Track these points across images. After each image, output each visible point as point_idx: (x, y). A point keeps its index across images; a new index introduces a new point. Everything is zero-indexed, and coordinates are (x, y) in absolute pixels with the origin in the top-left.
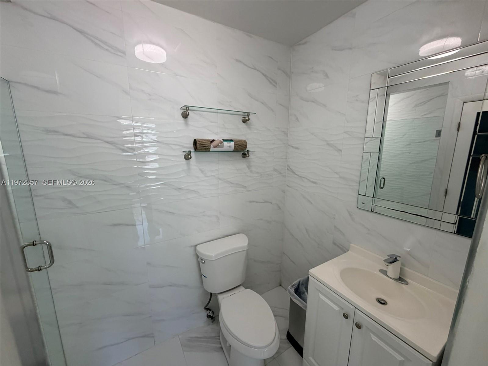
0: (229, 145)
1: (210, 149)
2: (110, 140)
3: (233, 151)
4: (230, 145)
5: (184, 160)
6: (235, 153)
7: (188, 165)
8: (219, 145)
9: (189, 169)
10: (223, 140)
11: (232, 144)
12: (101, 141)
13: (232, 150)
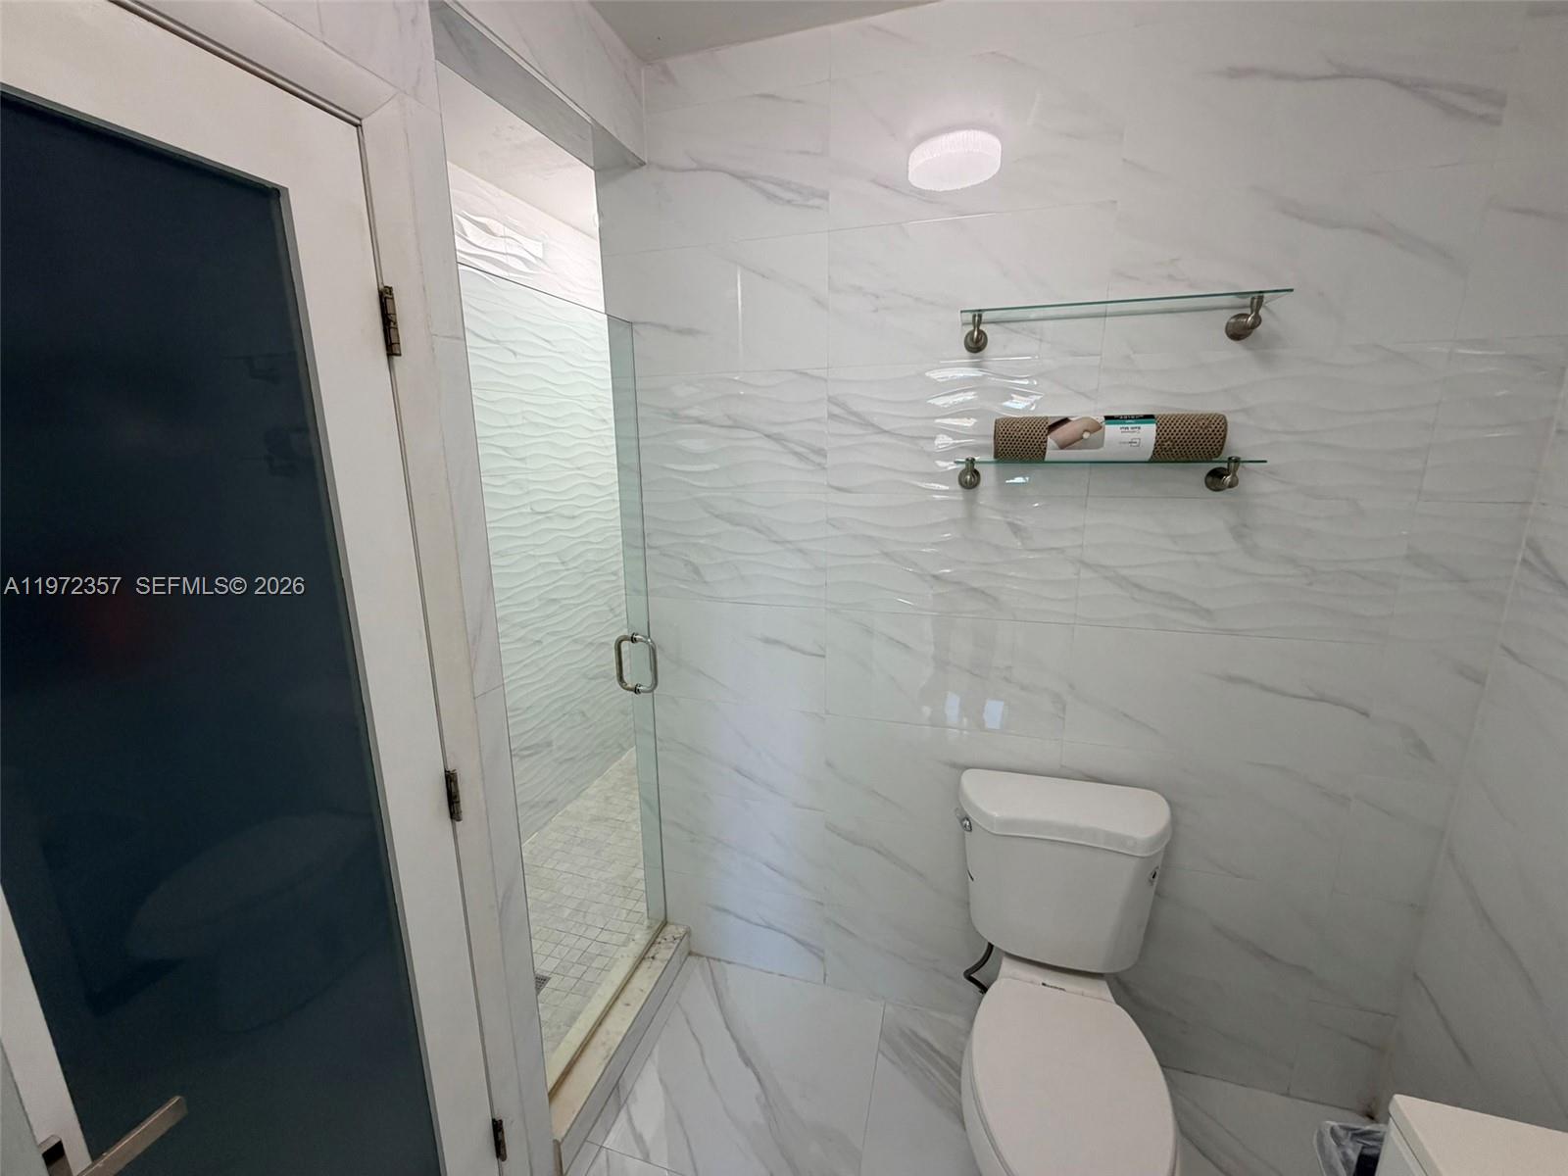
0: (1129, 436)
1: (1044, 454)
2: (775, 430)
3: (1150, 462)
4: (1134, 435)
5: (958, 487)
6: (1159, 470)
7: (971, 503)
8: (1082, 438)
9: (971, 518)
10: (1107, 418)
11: (1149, 431)
12: (756, 434)
13: (1148, 457)
